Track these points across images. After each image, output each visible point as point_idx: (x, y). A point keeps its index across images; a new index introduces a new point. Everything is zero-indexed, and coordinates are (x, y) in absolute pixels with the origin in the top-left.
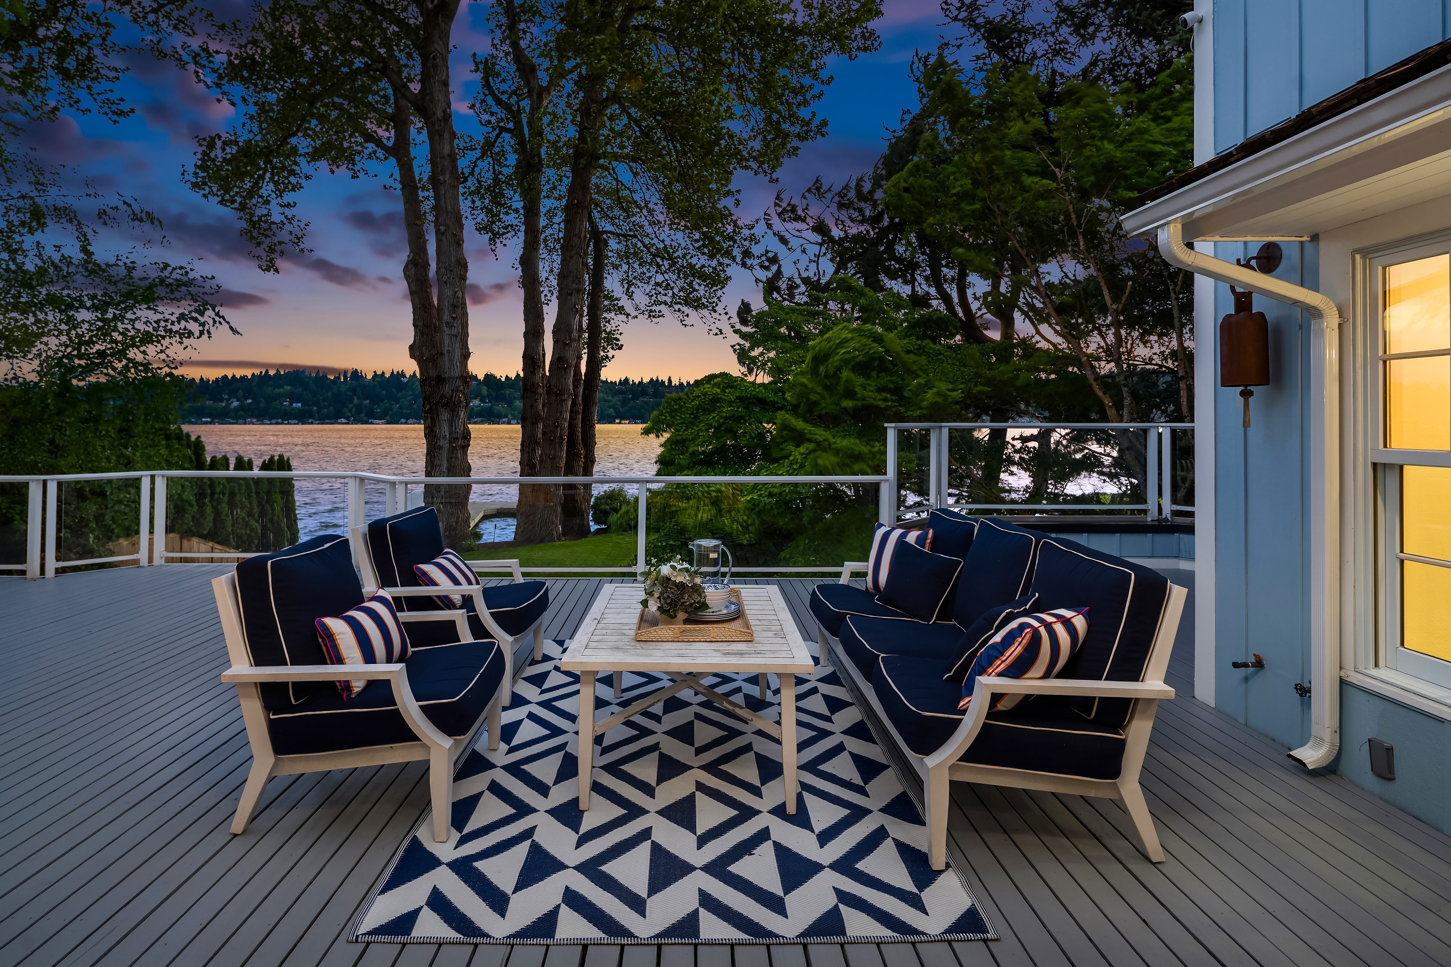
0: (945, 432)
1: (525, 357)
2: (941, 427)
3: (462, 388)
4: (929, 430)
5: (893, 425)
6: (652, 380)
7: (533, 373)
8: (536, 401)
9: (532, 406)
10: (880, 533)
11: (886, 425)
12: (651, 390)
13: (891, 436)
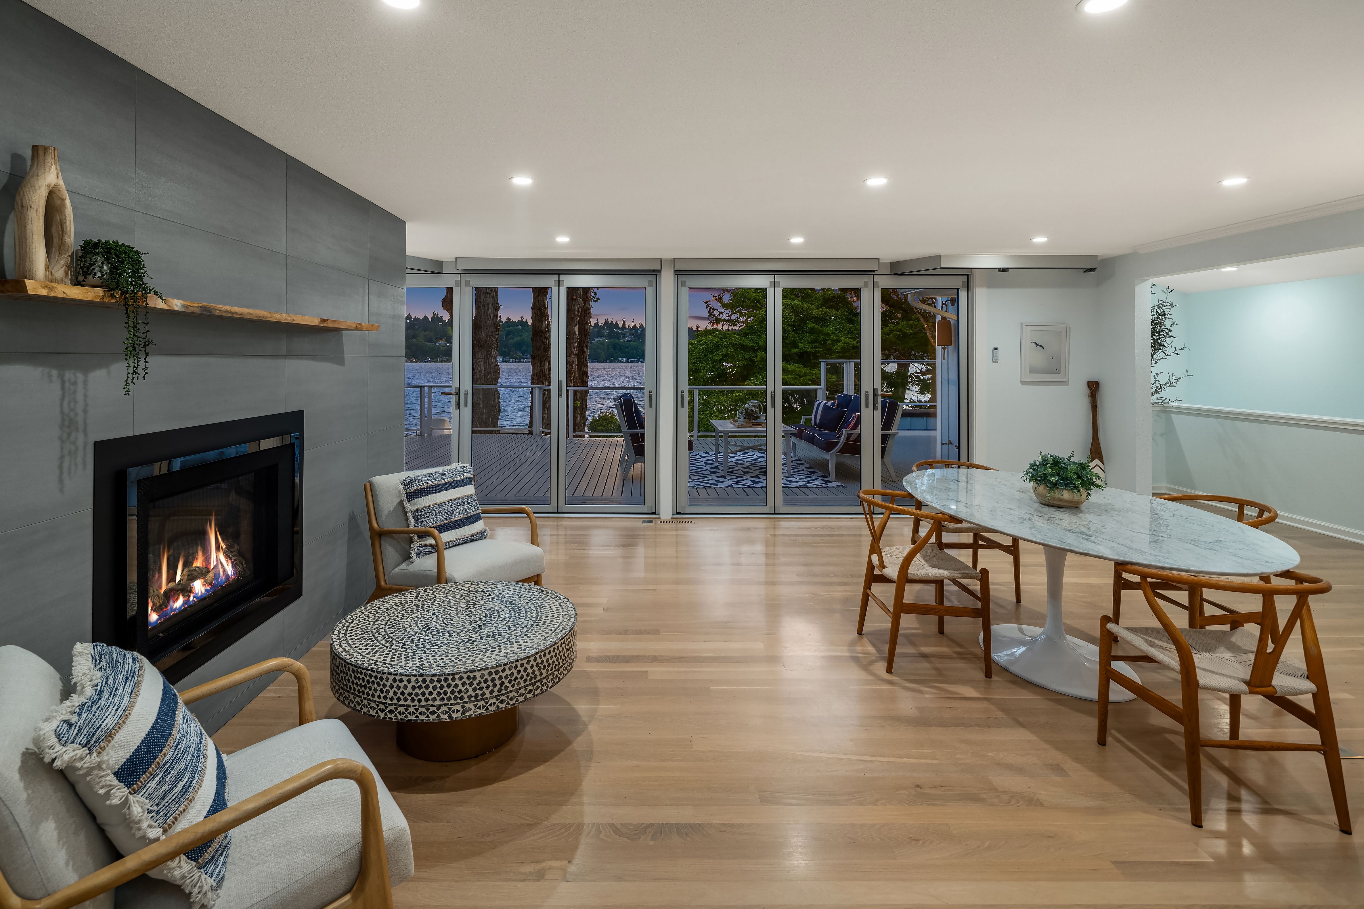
0: (852, 365)
1: (533, 308)
2: (850, 362)
3: (494, 333)
4: (843, 364)
5: (824, 360)
6: (607, 322)
7: (541, 321)
8: (543, 343)
9: (540, 347)
10: (817, 403)
11: (820, 360)
12: (606, 332)
13: (823, 366)
